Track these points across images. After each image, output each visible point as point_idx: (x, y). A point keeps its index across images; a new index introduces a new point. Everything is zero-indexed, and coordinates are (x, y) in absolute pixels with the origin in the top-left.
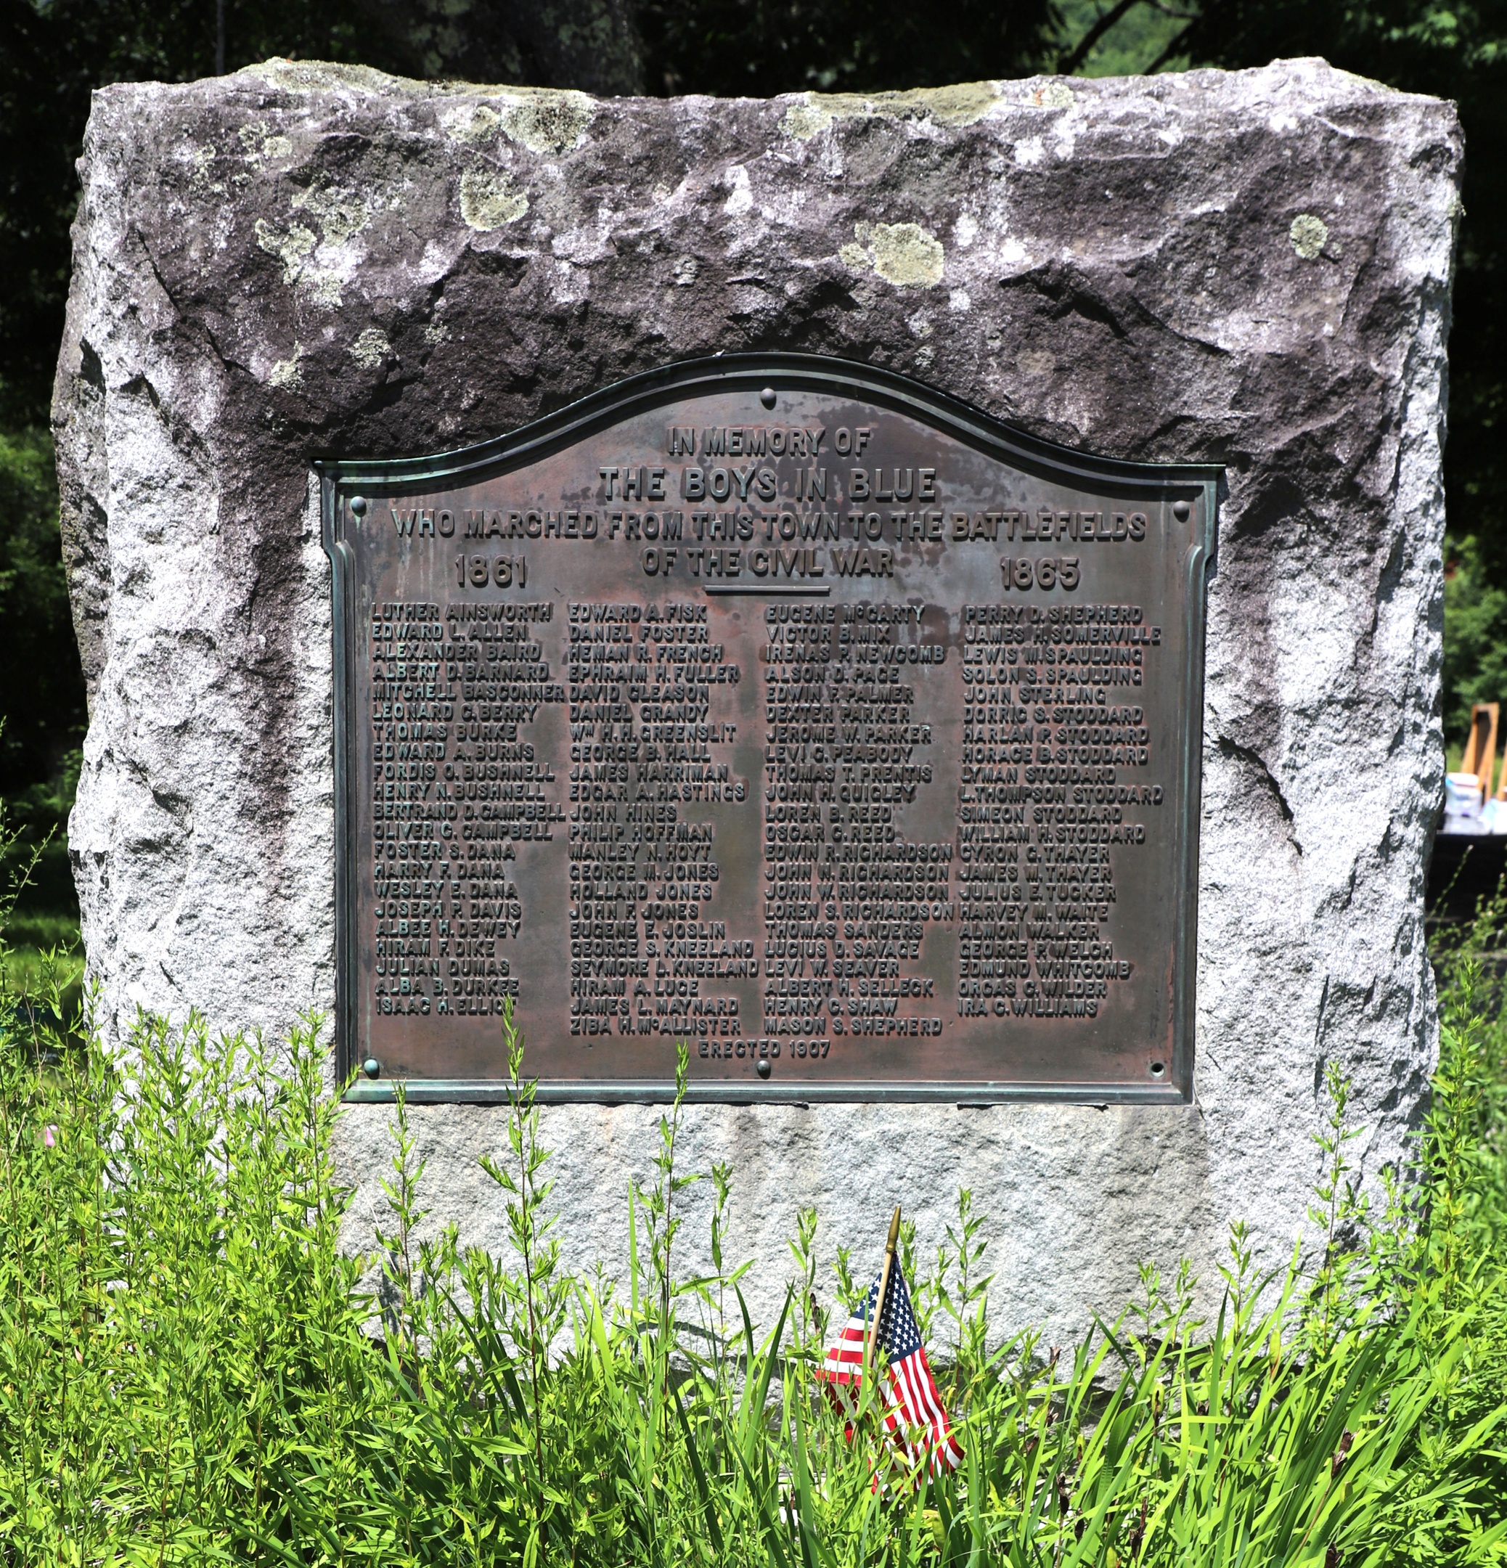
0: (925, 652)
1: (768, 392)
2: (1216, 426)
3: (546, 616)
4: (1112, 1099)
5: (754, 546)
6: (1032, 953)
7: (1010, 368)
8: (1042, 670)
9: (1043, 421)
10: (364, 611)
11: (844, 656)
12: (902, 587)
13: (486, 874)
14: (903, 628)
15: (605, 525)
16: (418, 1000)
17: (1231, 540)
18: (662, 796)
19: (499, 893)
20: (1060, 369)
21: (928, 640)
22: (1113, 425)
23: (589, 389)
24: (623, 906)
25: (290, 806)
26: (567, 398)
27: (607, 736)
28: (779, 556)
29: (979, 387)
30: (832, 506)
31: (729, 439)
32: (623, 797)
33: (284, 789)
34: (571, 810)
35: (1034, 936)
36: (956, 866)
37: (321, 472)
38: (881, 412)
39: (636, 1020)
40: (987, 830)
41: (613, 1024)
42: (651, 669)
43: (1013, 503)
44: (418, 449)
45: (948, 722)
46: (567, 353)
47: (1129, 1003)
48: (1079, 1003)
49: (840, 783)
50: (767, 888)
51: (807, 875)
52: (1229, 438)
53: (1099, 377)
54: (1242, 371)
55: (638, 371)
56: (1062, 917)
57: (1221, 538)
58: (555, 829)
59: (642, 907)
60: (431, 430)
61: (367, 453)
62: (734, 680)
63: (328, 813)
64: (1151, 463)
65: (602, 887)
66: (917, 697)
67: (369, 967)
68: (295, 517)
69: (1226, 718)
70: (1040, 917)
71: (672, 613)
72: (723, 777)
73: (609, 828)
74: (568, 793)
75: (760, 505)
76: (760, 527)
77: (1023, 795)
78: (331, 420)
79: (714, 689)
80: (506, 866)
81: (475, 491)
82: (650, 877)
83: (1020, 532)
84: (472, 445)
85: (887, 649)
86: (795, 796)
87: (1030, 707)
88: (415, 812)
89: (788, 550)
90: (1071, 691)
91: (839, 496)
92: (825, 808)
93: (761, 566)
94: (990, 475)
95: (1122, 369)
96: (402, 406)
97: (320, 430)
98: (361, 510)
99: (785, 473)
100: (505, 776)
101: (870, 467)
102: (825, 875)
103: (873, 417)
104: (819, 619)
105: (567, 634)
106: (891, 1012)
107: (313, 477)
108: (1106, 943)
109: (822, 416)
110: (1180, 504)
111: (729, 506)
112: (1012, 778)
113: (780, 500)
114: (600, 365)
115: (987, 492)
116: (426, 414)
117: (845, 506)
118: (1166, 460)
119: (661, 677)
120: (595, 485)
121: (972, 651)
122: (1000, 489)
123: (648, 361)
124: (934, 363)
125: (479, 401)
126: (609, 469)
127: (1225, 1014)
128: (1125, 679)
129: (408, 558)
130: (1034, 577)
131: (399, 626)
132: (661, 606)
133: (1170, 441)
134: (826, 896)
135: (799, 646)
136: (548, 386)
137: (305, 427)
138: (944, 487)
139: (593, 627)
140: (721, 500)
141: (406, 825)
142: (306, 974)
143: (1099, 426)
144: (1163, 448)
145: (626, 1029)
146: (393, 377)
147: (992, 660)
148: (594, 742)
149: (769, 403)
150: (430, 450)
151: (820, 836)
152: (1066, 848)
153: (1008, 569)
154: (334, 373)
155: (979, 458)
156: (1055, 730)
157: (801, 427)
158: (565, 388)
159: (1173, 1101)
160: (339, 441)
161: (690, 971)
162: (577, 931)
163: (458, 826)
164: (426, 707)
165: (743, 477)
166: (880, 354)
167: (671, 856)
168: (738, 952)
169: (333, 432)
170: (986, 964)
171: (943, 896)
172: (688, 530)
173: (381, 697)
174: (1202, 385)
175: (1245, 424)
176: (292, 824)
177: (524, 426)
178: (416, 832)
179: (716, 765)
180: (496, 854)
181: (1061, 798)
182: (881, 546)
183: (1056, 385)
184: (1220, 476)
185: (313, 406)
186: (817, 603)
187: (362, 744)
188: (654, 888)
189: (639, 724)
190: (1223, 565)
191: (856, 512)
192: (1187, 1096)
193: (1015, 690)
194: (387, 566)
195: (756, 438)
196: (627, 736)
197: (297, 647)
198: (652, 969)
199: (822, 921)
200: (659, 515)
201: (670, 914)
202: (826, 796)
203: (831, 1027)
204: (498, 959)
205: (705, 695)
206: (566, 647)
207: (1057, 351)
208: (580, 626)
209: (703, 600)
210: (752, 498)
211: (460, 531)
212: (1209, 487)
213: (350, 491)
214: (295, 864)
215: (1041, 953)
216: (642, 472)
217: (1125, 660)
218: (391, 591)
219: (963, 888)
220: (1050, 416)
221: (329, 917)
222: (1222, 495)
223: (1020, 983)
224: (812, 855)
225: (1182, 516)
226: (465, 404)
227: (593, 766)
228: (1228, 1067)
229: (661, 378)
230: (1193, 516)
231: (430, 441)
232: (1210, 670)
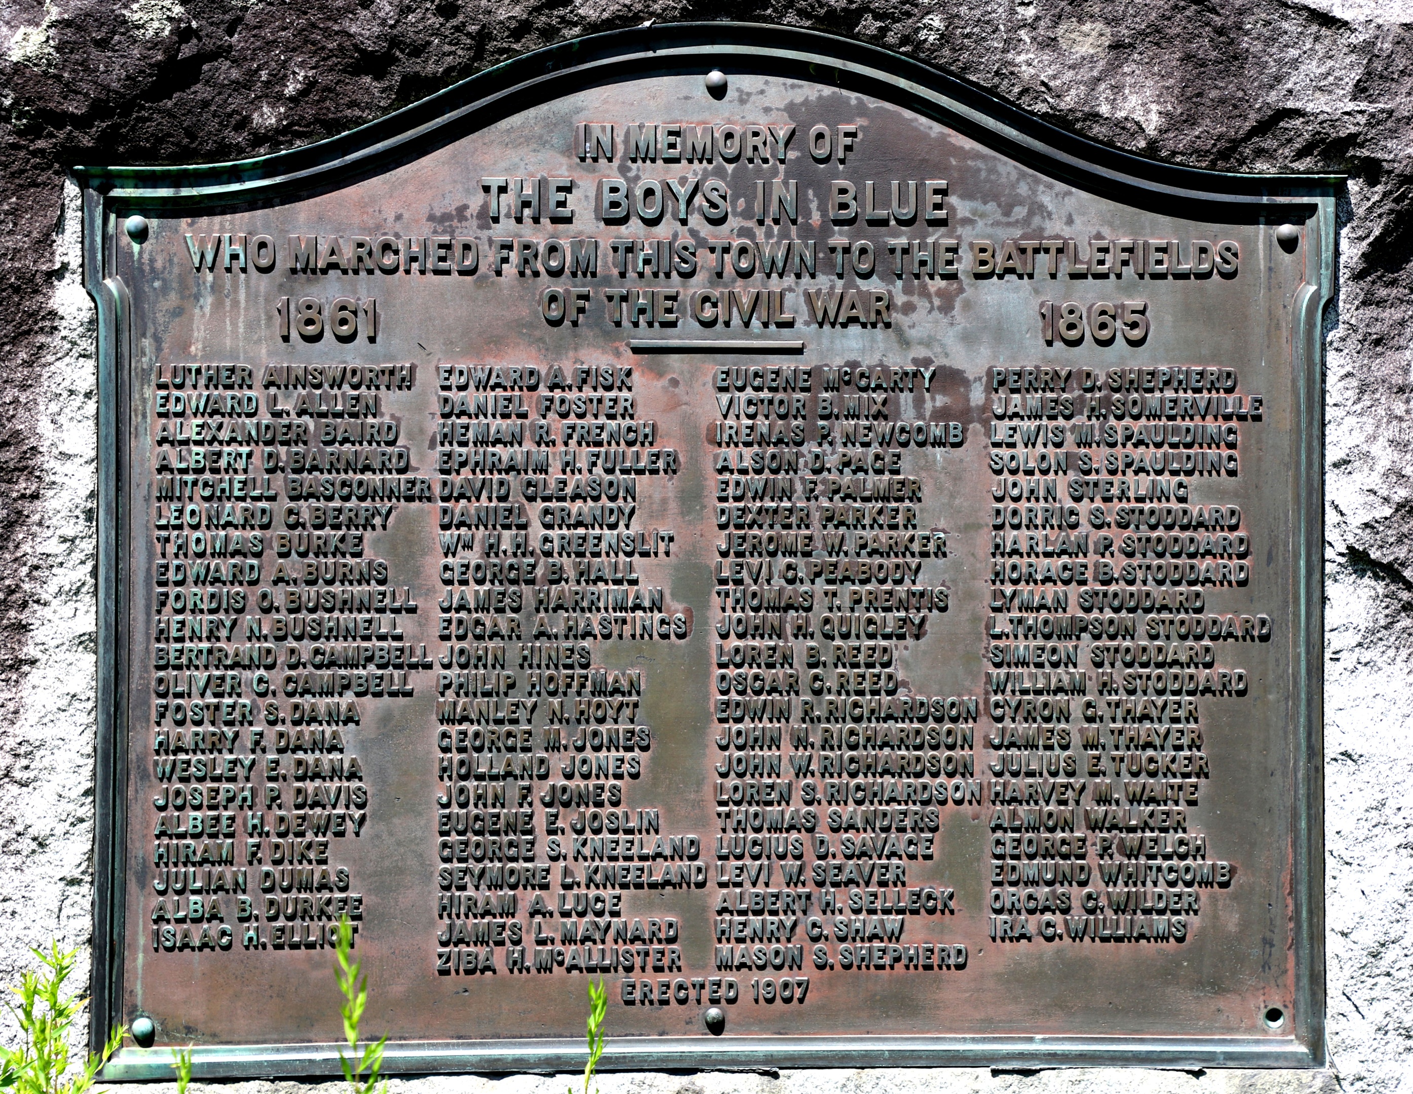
0: (936, 431)
1: (715, 76)
2: (1333, 123)
3: (406, 382)
4: (1211, 1061)
5: (698, 285)
6: (1092, 851)
7: (1051, 43)
8: (1099, 456)
9: (1095, 116)
10: (145, 375)
11: (824, 437)
12: (905, 342)
13: (316, 745)
14: (905, 398)
15: (489, 258)
16: (214, 928)
17: (1358, 276)
18: (570, 632)
19: (335, 773)
20: (1116, 46)
21: (941, 414)
22: (1191, 121)
23: (466, 70)
24: (513, 789)
25: (30, 650)
26: (435, 82)
27: (492, 549)
28: (732, 299)
29: (1006, 72)
30: (806, 231)
31: (663, 140)
32: (515, 634)
33: (23, 628)
34: (440, 652)
35: (1094, 826)
36: (985, 728)
37: (83, 182)
38: (872, 103)
39: (532, 952)
40: (1027, 677)
41: (499, 957)
42: (555, 456)
43: (1055, 227)
44: (224, 151)
45: (970, 528)
46: (434, 21)
47: (1232, 921)
48: (1160, 922)
49: (820, 611)
50: (719, 760)
51: (775, 742)
52: (1352, 140)
53: (1172, 57)
54: (1367, 48)
55: (531, 46)
56: (1134, 800)
57: (1344, 275)
58: (417, 681)
59: (542, 790)
60: (244, 123)
61: (150, 157)
62: (671, 469)
63: (87, 661)
64: (1244, 172)
65: (483, 762)
66: (926, 492)
67: (143, 883)
68: (45, 243)
69: (1356, 520)
70: (1103, 800)
71: (584, 377)
72: (656, 606)
73: (494, 678)
74: (436, 630)
75: (706, 230)
76: (706, 260)
77: (1076, 629)
78: (98, 109)
79: (643, 483)
80: (347, 733)
81: (304, 209)
82: (553, 747)
83: (1065, 266)
84: (300, 145)
85: (883, 427)
86: (758, 632)
87: (1084, 507)
88: (215, 658)
89: (745, 292)
90: (1142, 484)
91: (816, 218)
92: (800, 647)
93: (708, 313)
94: (1023, 189)
95: (1203, 46)
96: (200, 91)
97: (81, 123)
98: (140, 235)
99: (741, 186)
100: (346, 605)
101: (857, 177)
102: (800, 742)
103: (862, 111)
104: (789, 387)
105: (436, 407)
106: (895, 937)
107: (71, 189)
108: (1195, 835)
109: (791, 109)
110: (1286, 229)
111: (663, 231)
112: (1060, 605)
113: (733, 222)
114: (483, 36)
115: (1020, 212)
116: (236, 102)
117: (825, 232)
118: (1264, 169)
119: (568, 466)
120: (476, 201)
121: (1002, 429)
122: (1037, 209)
123: (548, 33)
124: (944, 38)
125: (310, 85)
126: (495, 181)
127: (1367, 937)
128: (1215, 468)
129: (208, 301)
130: (1087, 329)
131: (194, 396)
132: (569, 371)
133: (1269, 143)
134: (802, 771)
135: (762, 424)
136: (412, 66)
137: (60, 119)
138: (960, 205)
139: (472, 398)
140: (652, 222)
141: (201, 676)
142: (50, 893)
143: (1172, 123)
144: (1260, 153)
145: (517, 965)
146: (187, 50)
147: (1030, 442)
148: (474, 557)
149: (718, 92)
150: (240, 151)
151: (793, 688)
152: (1138, 703)
153: (1049, 317)
154: (102, 44)
155: (1008, 167)
156: (1119, 537)
157: (762, 123)
158: (431, 68)
159: (1298, 1063)
160: (108, 139)
161: (609, 880)
162: (447, 825)
163: (277, 678)
164: (233, 510)
165: (682, 192)
166: (869, 25)
167: (582, 717)
168: (678, 853)
169: (102, 124)
170: (1028, 868)
171: (966, 771)
172: (606, 263)
173: (167, 496)
174: (1313, 68)
175: (1373, 121)
176: (35, 676)
177: (374, 119)
178: (216, 686)
179: (646, 589)
180: (333, 717)
181: (1130, 633)
182: (875, 286)
183: (1113, 68)
184: (1339, 191)
185: (70, 90)
186: (786, 364)
187: (138, 562)
188: (559, 762)
189: (537, 531)
190: (1347, 310)
191: (839, 238)
192: (1317, 1055)
193: (1062, 484)
194: (178, 312)
195: (700, 139)
196: (521, 548)
197: (44, 426)
198: (555, 878)
199: (796, 808)
200: (565, 243)
201: (582, 799)
202: (801, 632)
203: (809, 960)
204: (333, 867)
205: (630, 492)
206: (435, 425)
207: (1112, 21)
208: (454, 395)
209: (628, 360)
210: (695, 220)
211: (284, 263)
212: (1326, 205)
213: (124, 208)
214: (34, 735)
215: (1105, 851)
216: (542, 185)
217: (1213, 442)
218: (184, 346)
219: (994, 758)
220: (1104, 109)
221: (86, 811)
222: (1343, 217)
223: (1077, 893)
224: (783, 715)
225: (1289, 244)
226: (290, 89)
227: (471, 592)
228: (1375, 1014)
229: (568, 55)
230: (1304, 245)
231: (240, 139)
232: (1332, 455)
